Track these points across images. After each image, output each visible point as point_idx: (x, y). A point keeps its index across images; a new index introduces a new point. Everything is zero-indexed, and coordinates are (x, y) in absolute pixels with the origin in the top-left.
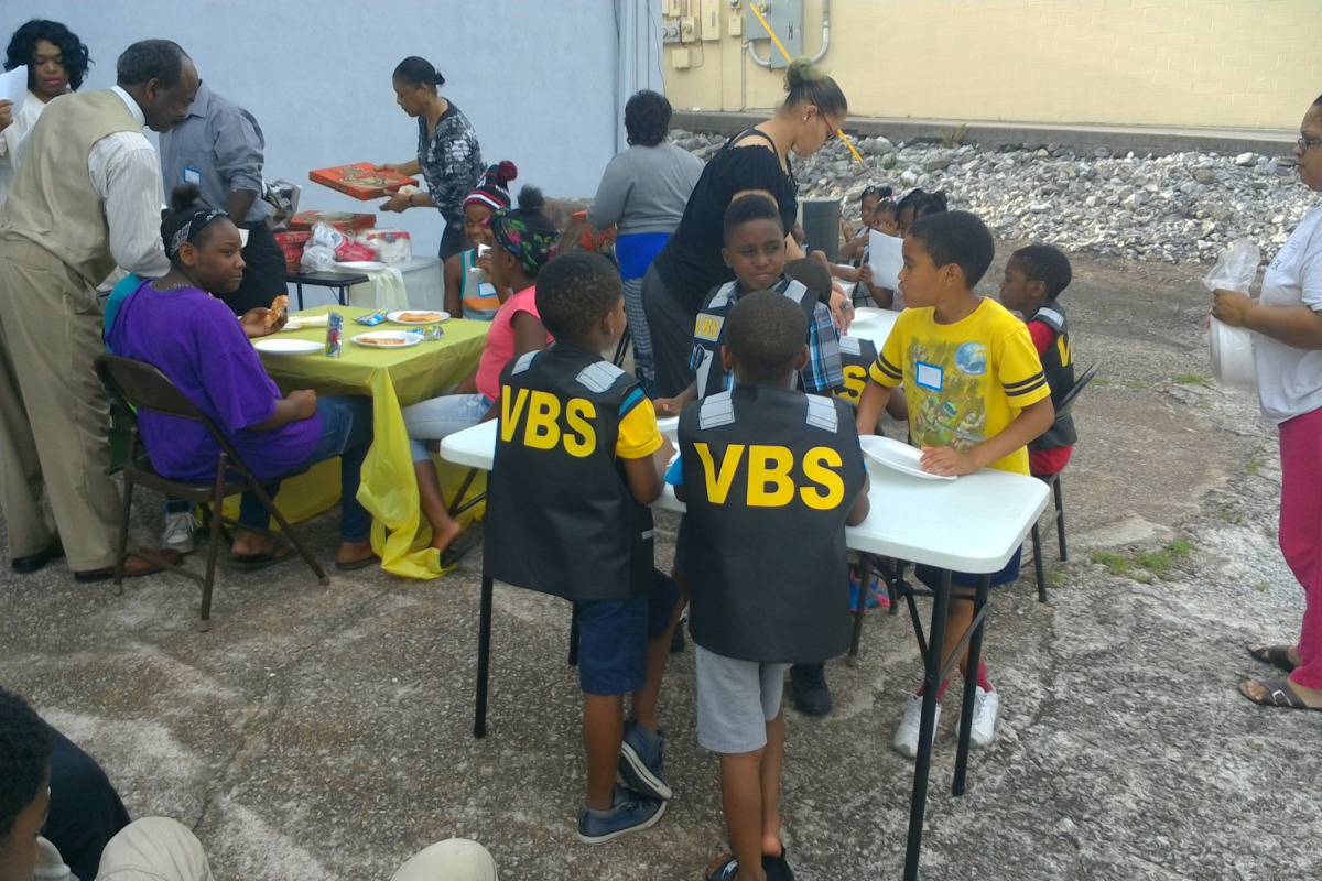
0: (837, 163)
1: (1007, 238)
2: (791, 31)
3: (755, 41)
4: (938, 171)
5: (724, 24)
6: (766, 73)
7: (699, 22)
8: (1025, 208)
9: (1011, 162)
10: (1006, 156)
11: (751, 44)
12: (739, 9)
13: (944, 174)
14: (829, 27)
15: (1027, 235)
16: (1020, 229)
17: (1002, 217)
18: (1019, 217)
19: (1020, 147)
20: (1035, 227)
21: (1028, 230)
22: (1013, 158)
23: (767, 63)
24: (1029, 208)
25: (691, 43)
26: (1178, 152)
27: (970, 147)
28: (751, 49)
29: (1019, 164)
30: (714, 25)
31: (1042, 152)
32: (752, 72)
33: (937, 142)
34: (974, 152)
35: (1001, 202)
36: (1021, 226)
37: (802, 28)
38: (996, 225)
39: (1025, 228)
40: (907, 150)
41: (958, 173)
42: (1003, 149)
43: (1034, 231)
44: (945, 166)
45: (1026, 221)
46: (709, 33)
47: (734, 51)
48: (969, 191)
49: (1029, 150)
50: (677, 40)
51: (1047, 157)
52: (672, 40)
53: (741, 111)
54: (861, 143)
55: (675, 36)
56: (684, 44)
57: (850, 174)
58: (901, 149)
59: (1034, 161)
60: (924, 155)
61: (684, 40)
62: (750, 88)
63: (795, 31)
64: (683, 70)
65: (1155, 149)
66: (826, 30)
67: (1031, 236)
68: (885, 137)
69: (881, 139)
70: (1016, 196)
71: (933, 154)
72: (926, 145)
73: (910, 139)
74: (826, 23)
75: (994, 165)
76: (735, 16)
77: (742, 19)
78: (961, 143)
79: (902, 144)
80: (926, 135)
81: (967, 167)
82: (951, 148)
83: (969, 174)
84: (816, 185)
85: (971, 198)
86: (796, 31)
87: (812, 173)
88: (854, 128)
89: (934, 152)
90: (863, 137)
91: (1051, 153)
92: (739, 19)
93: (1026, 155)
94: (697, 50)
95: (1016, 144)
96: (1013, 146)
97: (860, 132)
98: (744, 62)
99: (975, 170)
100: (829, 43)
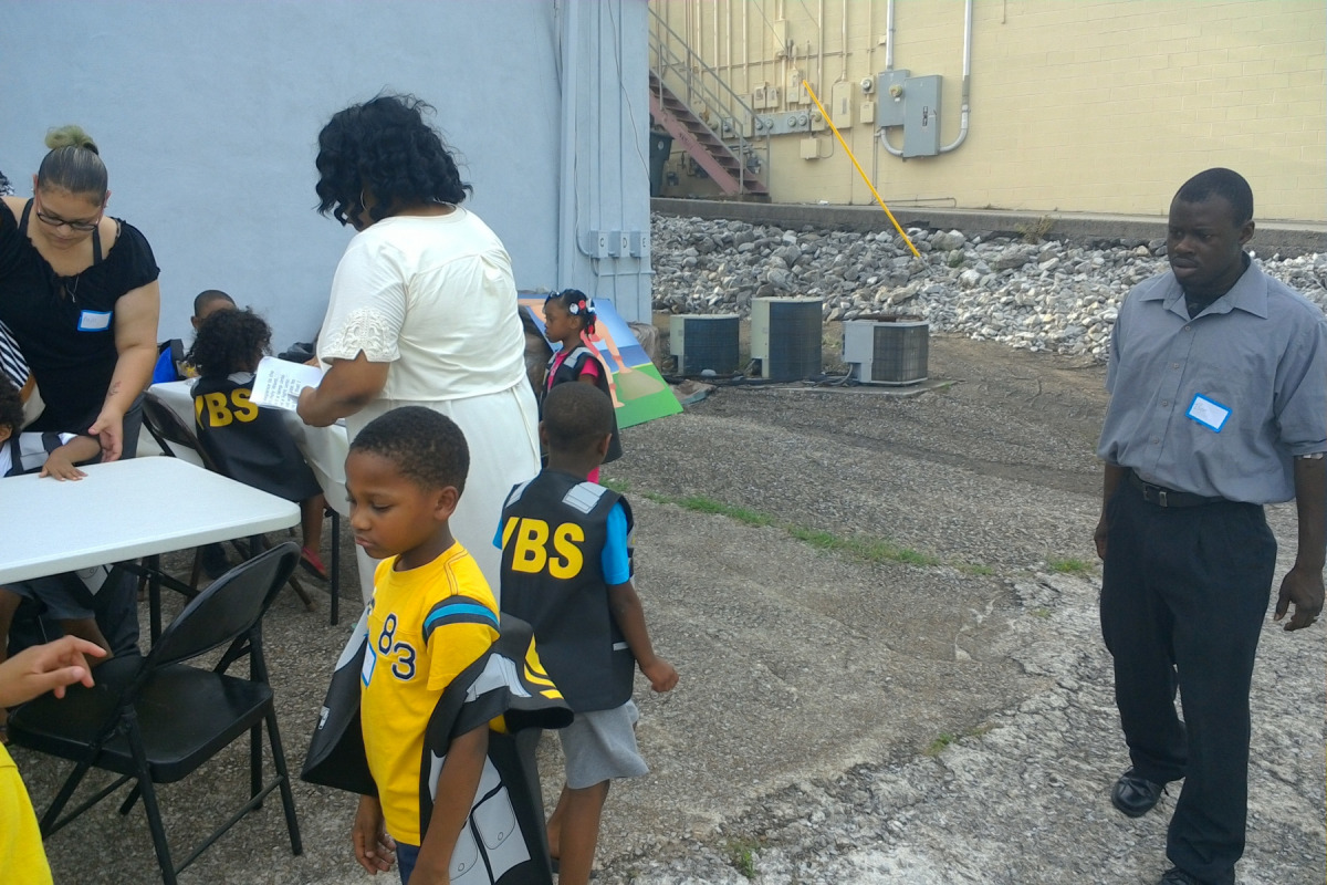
0: (895, 260)
1: (1065, 353)
2: (926, 117)
3: (887, 128)
4: (1010, 270)
5: (855, 110)
6: (899, 162)
7: (829, 110)
8: (1098, 317)
9: (1101, 260)
10: (1096, 253)
11: (883, 132)
12: (872, 95)
13: (1016, 274)
14: (968, 111)
15: (1090, 350)
16: (1085, 343)
17: (1065, 327)
18: (1088, 327)
19: (1117, 244)
20: (1103, 341)
21: (1094, 344)
22: (1103, 257)
23: (899, 152)
24: (1102, 316)
25: (820, 132)
26: (1311, 253)
27: (1058, 243)
28: (883, 137)
29: (1111, 264)
30: (844, 112)
31: (1142, 250)
32: (884, 161)
33: (1018, 237)
34: (1060, 248)
35: (1071, 308)
36: (1087, 338)
37: (938, 113)
38: (1056, 336)
39: (1092, 340)
40: (984, 246)
41: (1032, 272)
42: (1095, 246)
43: (1100, 345)
44: (1018, 264)
45: (1093, 332)
46: (840, 120)
47: (866, 138)
48: (1037, 294)
49: (1127, 247)
50: (806, 129)
51: (1146, 256)
52: (801, 129)
53: (871, 204)
54: (931, 236)
55: (804, 125)
56: (814, 134)
57: (907, 273)
58: (977, 245)
59: (1130, 260)
60: (1000, 251)
61: (813, 129)
62: (882, 178)
63: (929, 117)
64: (812, 161)
65: (1283, 248)
66: (964, 115)
67: (1095, 351)
68: (958, 230)
69: (955, 233)
70: (1091, 302)
71: (1011, 250)
72: (1007, 240)
73: (987, 233)
74: (965, 107)
75: (1077, 263)
76: (868, 102)
77: (875, 105)
78: (1047, 238)
79: (978, 239)
80: (1008, 229)
81: (1045, 265)
82: (1036, 243)
83: (1045, 273)
84: (865, 284)
85: (1038, 303)
86: (931, 116)
87: (863, 270)
88: (926, 220)
89: (1014, 247)
90: (933, 231)
91: (1152, 252)
92: (871, 104)
93: (1123, 253)
94: (827, 140)
95: (1112, 239)
96: (1108, 242)
97: (932, 225)
98: (876, 150)
99: (1052, 271)
100: (968, 130)
